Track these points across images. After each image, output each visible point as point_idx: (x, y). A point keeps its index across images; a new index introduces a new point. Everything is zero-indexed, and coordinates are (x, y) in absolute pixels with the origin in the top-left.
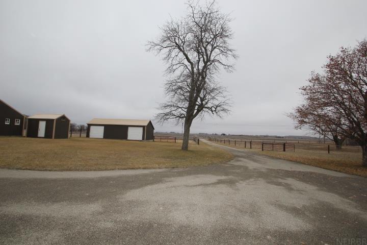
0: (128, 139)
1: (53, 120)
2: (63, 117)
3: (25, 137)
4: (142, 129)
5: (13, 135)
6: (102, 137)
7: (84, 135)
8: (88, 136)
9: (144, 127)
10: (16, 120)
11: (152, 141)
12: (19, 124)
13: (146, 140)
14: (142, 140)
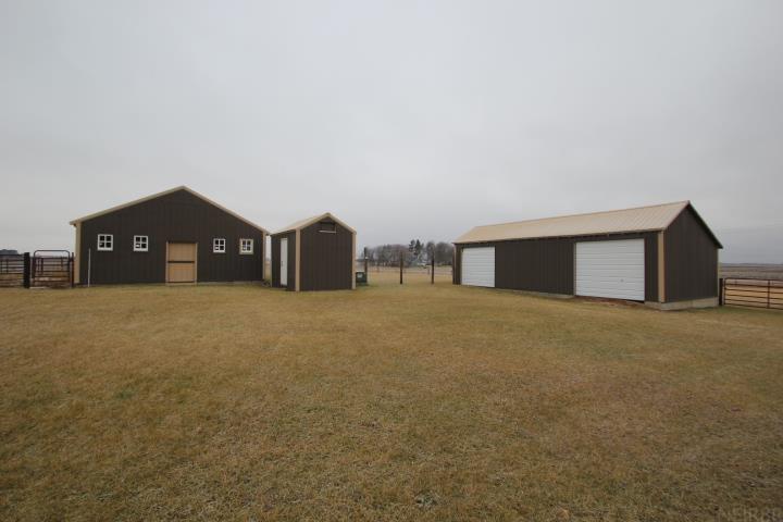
0: (579, 292)
2: (329, 223)
6: (492, 283)
8: (457, 279)
10: (242, 240)
11: (713, 302)
12: (251, 252)
13: (668, 299)
14: (642, 298)
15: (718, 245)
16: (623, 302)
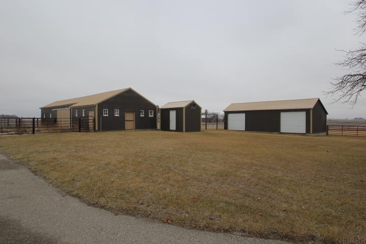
0: (282, 131)
1: (182, 109)
2: (193, 104)
3: (159, 130)
4: (304, 114)
5: (148, 128)
6: (244, 129)
7: (221, 126)
8: (226, 127)
9: (307, 111)
10: (149, 111)
11: (325, 134)
12: (153, 116)
13: (313, 132)
14: (305, 132)
15: (327, 113)
16: (299, 134)
